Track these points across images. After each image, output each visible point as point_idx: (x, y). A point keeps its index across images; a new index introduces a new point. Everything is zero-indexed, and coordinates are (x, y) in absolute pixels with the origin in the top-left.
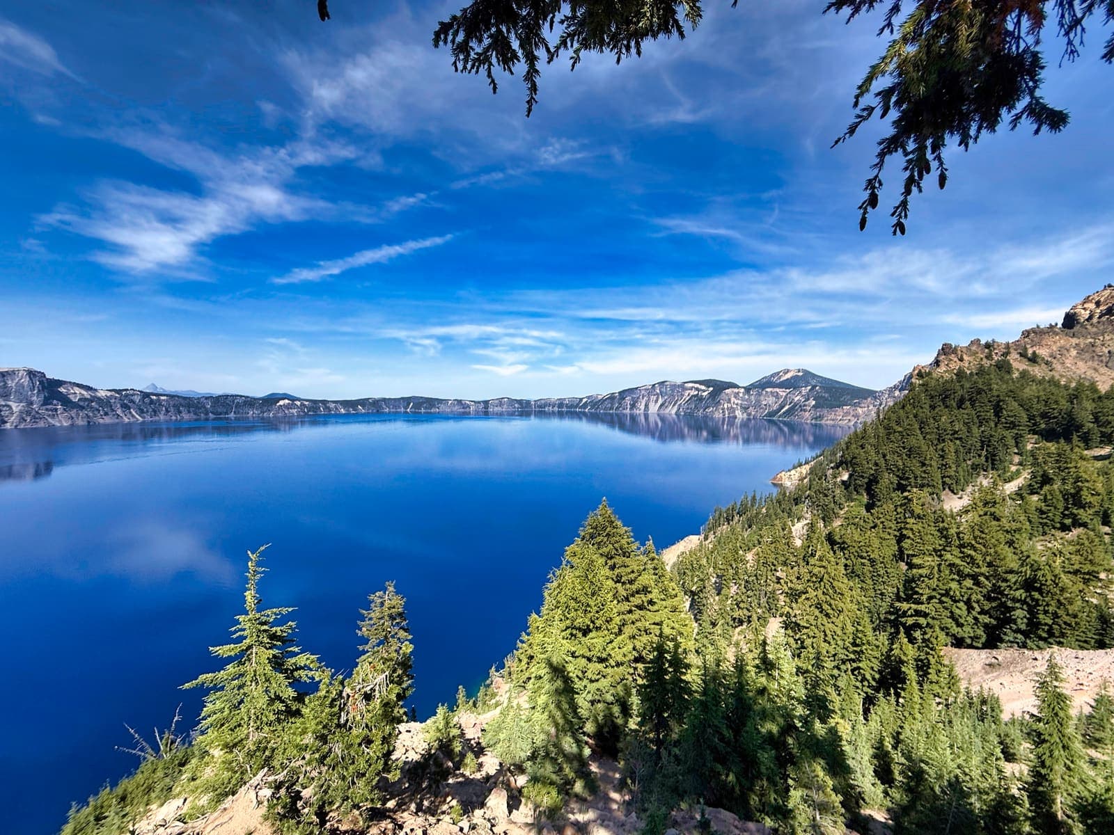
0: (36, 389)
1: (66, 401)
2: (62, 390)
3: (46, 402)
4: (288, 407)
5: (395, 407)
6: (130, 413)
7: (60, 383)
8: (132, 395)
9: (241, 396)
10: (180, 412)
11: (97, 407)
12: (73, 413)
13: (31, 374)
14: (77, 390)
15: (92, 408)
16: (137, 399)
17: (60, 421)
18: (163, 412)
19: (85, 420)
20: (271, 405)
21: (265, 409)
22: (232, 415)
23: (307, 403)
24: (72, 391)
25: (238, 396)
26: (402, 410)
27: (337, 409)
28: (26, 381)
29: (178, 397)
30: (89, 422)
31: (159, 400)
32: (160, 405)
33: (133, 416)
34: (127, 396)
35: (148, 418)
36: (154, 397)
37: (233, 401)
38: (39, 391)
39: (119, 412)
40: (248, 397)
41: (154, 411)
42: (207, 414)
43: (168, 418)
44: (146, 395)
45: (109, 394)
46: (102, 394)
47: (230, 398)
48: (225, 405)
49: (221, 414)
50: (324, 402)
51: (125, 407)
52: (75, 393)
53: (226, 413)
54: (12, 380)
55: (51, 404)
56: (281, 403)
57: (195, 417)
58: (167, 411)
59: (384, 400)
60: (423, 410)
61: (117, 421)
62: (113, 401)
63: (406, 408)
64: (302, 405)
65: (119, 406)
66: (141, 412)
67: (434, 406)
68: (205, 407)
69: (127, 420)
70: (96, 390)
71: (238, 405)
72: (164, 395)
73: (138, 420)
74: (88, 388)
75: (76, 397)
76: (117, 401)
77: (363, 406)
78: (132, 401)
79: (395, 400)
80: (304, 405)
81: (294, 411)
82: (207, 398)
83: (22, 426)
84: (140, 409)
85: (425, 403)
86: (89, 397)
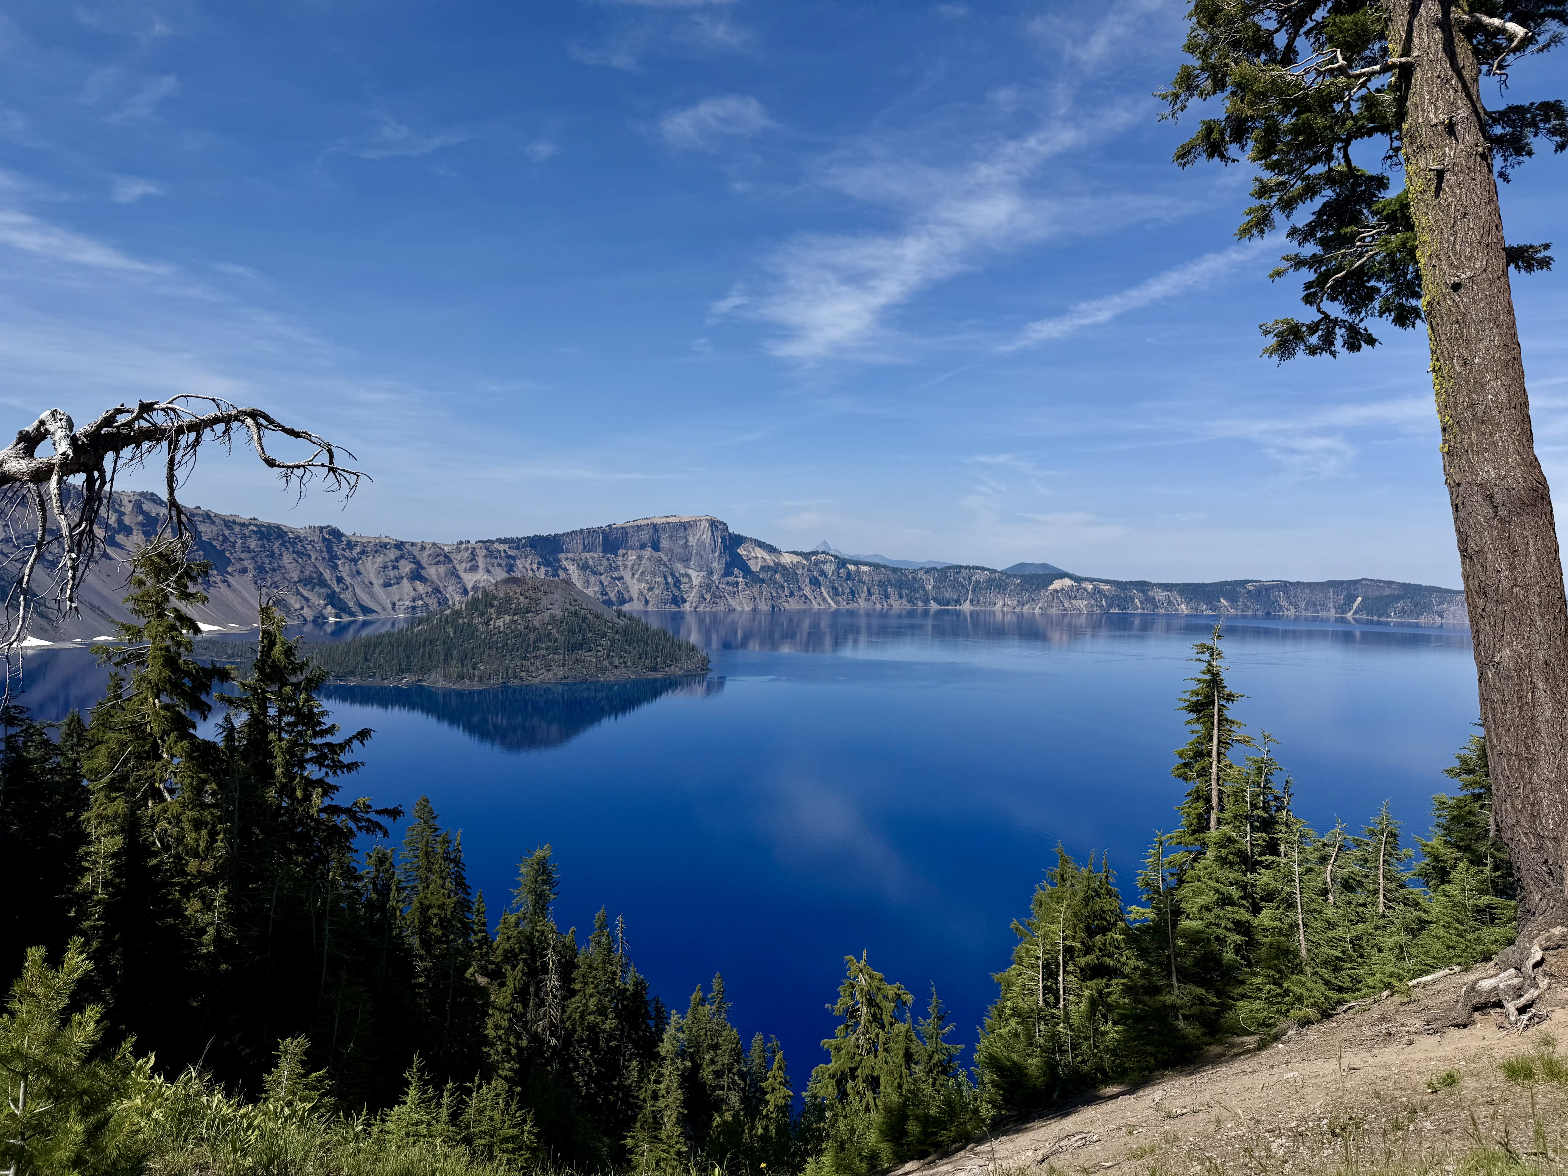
0: (718, 549)
1: (746, 570)
2: (741, 551)
3: (727, 572)
4: (1069, 594)
5: (1312, 604)
6: (821, 593)
7: (739, 540)
8: (824, 563)
9: (983, 569)
10: (887, 597)
11: (782, 581)
12: (756, 589)
13: (714, 524)
14: (760, 553)
15: (775, 583)
16: (829, 568)
17: (741, 603)
18: (863, 595)
19: (769, 603)
20: (1038, 588)
21: (1026, 597)
22: (966, 607)
23: (1106, 588)
24: (753, 554)
25: (977, 568)
26: (1333, 614)
27: (1170, 603)
28: (707, 537)
29: (885, 567)
30: (773, 607)
31: (858, 572)
32: (860, 581)
33: (824, 599)
34: (816, 564)
35: (844, 606)
36: (852, 567)
37: (970, 578)
38: (721, 553)
39: (807, 591)
40: (995, 571)
41: (852, 593)
42: (926, 602)
43: (869, 606)
44: (842, 563)
45: (795, 559)
46: (787, 559)
47: (964, 573)
48: (957, 585)
49: (948, 604)
50: (1143, 586)
51: (815, 583)
52: (757, 557)
53: (958, 602)
54: (694, 535)
55: (732, 574)
56: (1057, 584)
57: (909, 607)
58: (870, 593)
59: (1285, 586)
60: (1393, 619)
61: (804, 607)
62: (799, 572)
63: (1343, 608)
64: (1097, 591)
65: (807, 580)
66: (835, 592)
67: (1426, 608)
68: (924, 589)
69: (816, 606)
70: (780, 552)
71: (977, 586)
72: (866, 564)
73: (830, 607)
74: (771, 549)
75: (757, 563)
76: (806, 572)
77: (1233, 598)
78: (823, 574)
79: (1312, 586)
80: (1100, 592)
81: (1082, 604)
82: (928, 571)
83: (701, 609)
84: (834, 588)
85: (1398, 598)
86: (771, 564)
